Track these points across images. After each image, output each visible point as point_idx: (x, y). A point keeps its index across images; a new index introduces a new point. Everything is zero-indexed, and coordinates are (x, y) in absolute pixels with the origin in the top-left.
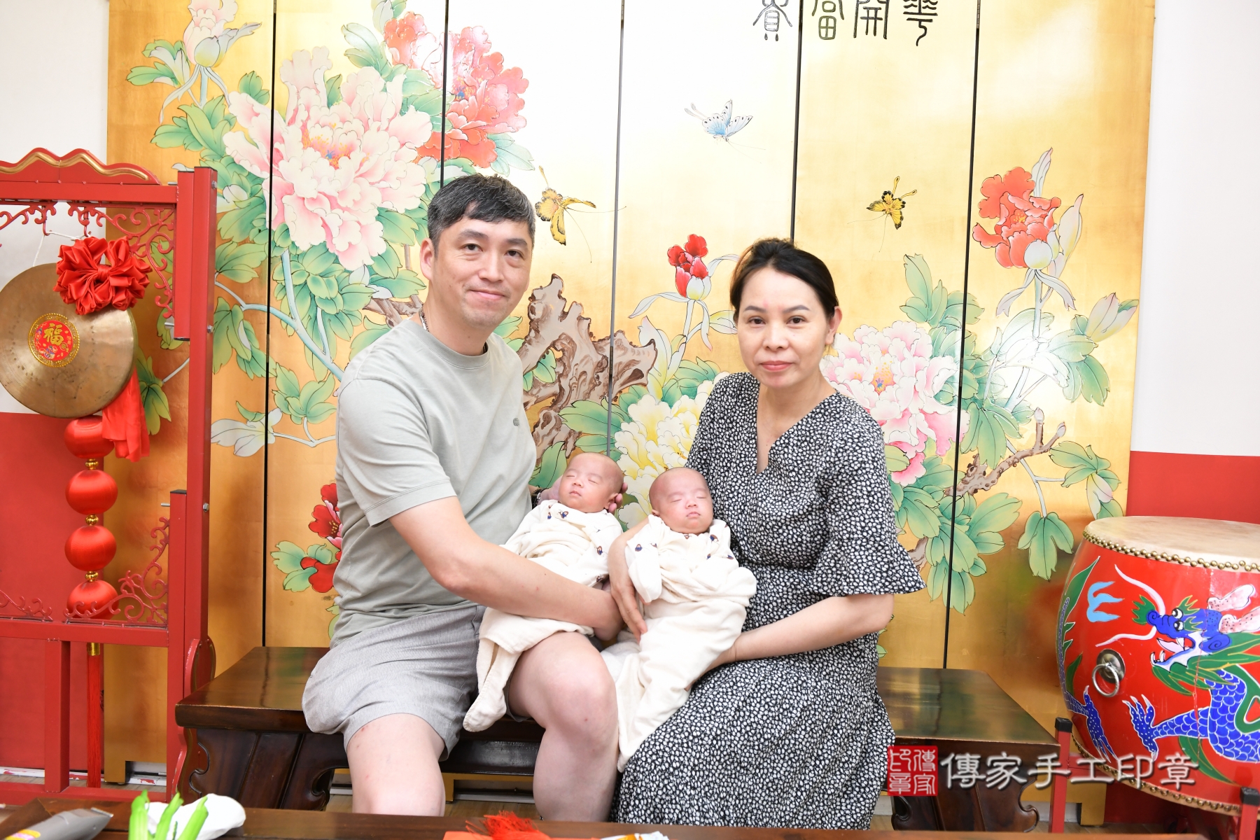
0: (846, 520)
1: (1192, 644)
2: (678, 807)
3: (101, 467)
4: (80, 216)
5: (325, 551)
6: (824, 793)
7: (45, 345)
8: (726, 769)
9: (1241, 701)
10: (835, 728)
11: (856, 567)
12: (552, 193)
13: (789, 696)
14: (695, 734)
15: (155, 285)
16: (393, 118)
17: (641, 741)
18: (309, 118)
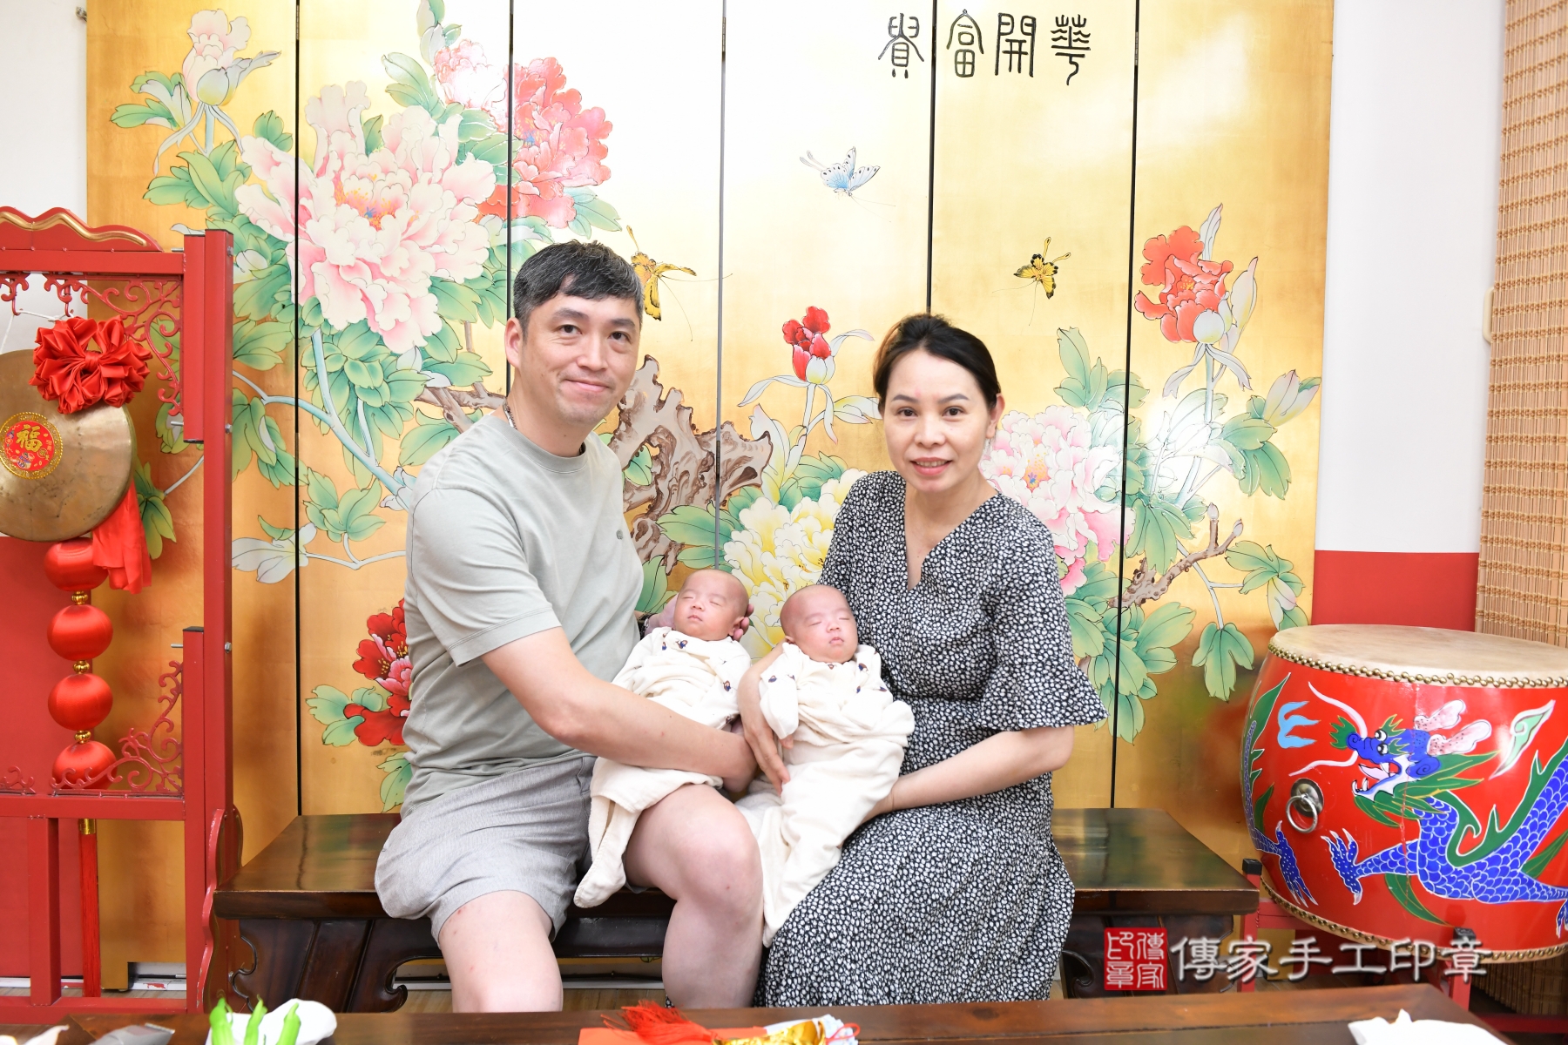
0: (1017, 642)
1: (1397, 769)
2: (838, 984)
3: (88, 601)
4: (59, 292)
5: (374, 695)
6: (999, 960)
7: (17, 452)
8: (890, 938)
9: (1453, 831)
10: (1009, 883)
11: (1032, 697)
12: (643, 258)
13: (957, 849)
14: (853, 898)
15: (157, 376)
16: (447, 168)
17: (791, 910)
18: (342, 168)
